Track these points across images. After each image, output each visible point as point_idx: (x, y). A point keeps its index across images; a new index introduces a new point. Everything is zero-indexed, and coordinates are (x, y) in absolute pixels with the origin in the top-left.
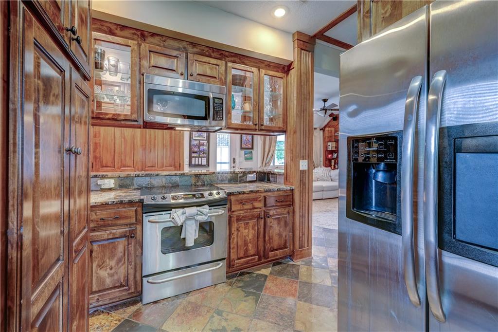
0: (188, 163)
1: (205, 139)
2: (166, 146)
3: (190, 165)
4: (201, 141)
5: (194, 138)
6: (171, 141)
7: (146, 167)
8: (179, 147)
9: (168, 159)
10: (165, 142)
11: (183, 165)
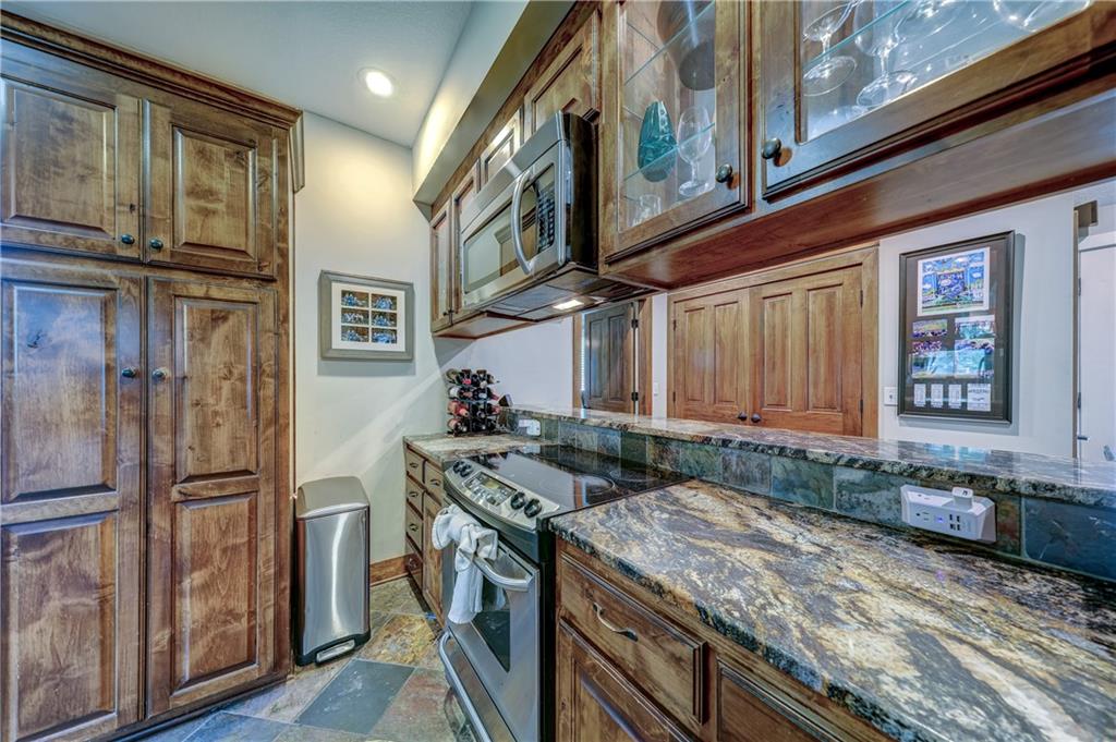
0: (895, 401)
1: (986, 307)
2: (815, 351)
3: (905, 407)
4: (957, 320)
5: (920, 313)
6: (830, 334)
7: (762, 406)
8: (860, 350)
9: (821, 386)
10: (811, 341)
11: (875, 405)
